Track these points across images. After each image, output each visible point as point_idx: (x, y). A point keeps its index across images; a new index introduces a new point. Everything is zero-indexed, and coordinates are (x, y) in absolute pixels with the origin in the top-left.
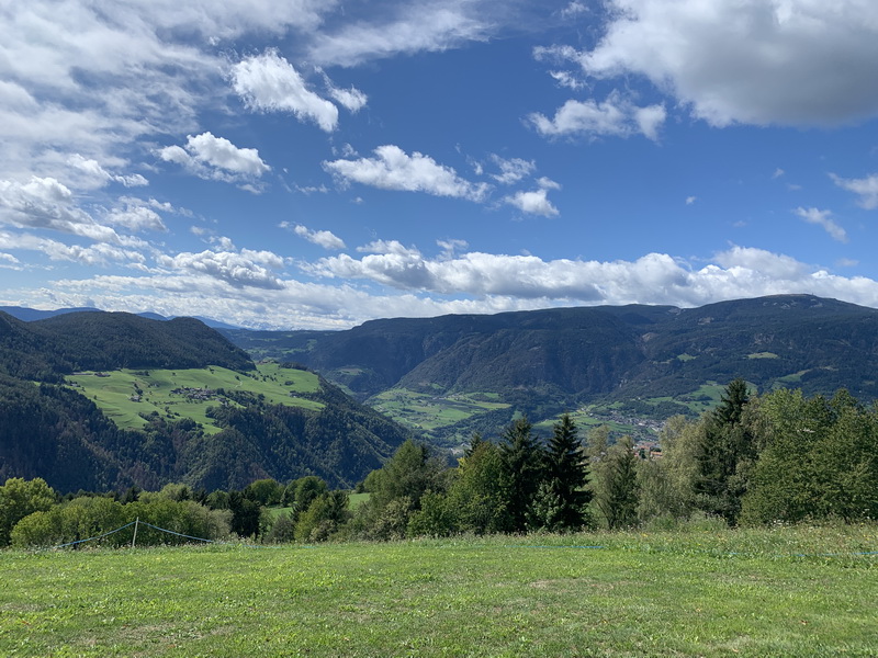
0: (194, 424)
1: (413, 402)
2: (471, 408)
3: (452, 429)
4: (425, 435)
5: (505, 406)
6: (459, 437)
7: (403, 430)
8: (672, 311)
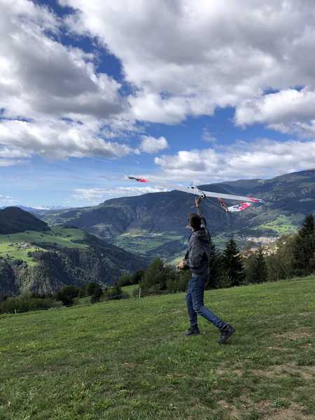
0: (22, 262)
5: (181, 237)
7: (130, 254)
8: (259, 181)
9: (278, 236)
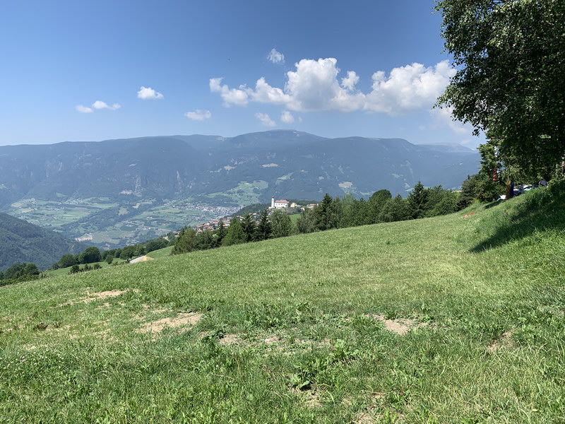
1: (41, 208)
2: (89, 208)
3: (76, 224)
4: (55, 230)
5: (115, 205)
6: (82, 230)
7: (37, 228)
8: (219, 139)
9: (237, 206)
